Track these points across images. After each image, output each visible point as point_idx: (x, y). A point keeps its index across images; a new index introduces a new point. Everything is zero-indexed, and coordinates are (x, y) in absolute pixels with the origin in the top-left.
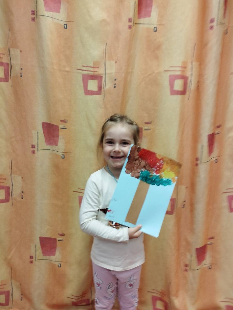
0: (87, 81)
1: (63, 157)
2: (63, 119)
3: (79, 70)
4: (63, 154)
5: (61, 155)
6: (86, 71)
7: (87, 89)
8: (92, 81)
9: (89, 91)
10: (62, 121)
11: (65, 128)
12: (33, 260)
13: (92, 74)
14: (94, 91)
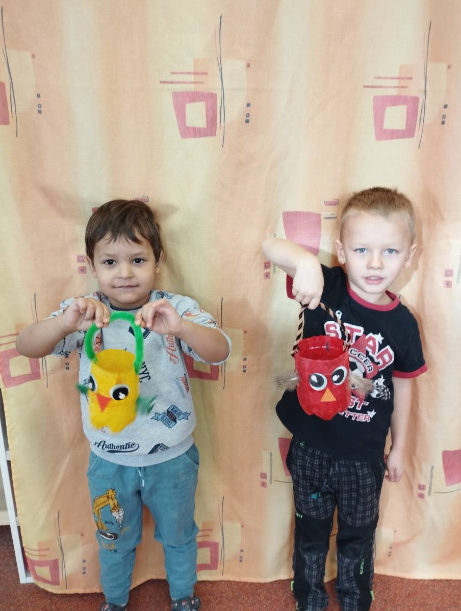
0: (184, 106)
3: (165, 82)
6: (179, 82)
7: (185, 123)
8: (194, 104)
9: (188, 127)
13: (193, 90)
14: (199, 129)
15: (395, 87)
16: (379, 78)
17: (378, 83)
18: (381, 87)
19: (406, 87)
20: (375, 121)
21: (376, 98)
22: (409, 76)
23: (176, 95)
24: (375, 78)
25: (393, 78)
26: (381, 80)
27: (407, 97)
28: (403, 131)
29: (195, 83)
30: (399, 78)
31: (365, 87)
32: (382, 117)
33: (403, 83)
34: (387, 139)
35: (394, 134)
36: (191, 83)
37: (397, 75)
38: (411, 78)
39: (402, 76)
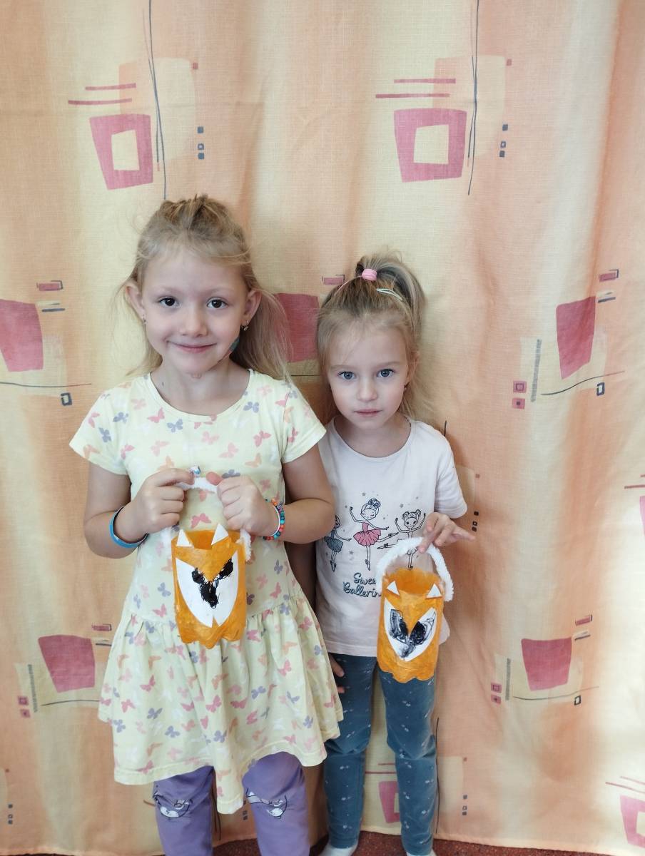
0: (109, 138)
1: (66, 399)
2: (47, 281)
3: (77, 103)
4: (65, 390)
5: (59, 396)
6: (99, 103)
7: (111, 165)
8: (121, 135)
9: (117, 171)
10: (43, 288)
11: (57, 307)
12: (30, 707)
13: (119, 113)
14: (131, 172)
15: (430, 95)
16: (402, 81)
17: (401, 88)
18: (407, 96)
19: (447, 95)
20: (399, 151)
21: (398, 114)
22: (450, 77)
23: (95, 121)
24: (396, 81)
25: (426, 81)
26: (406, 85)
27: (448, 110)
28: (444, 165)
29: (120, 101)
30: (435, 81)
31: (379, 96)
32: (411, 145)
33: (442, 88)
34: (420, 179)
35: (431, 172)
36: (116, 102)
37: (432, 77)
38: (453, 81)
39: (440, 77)
